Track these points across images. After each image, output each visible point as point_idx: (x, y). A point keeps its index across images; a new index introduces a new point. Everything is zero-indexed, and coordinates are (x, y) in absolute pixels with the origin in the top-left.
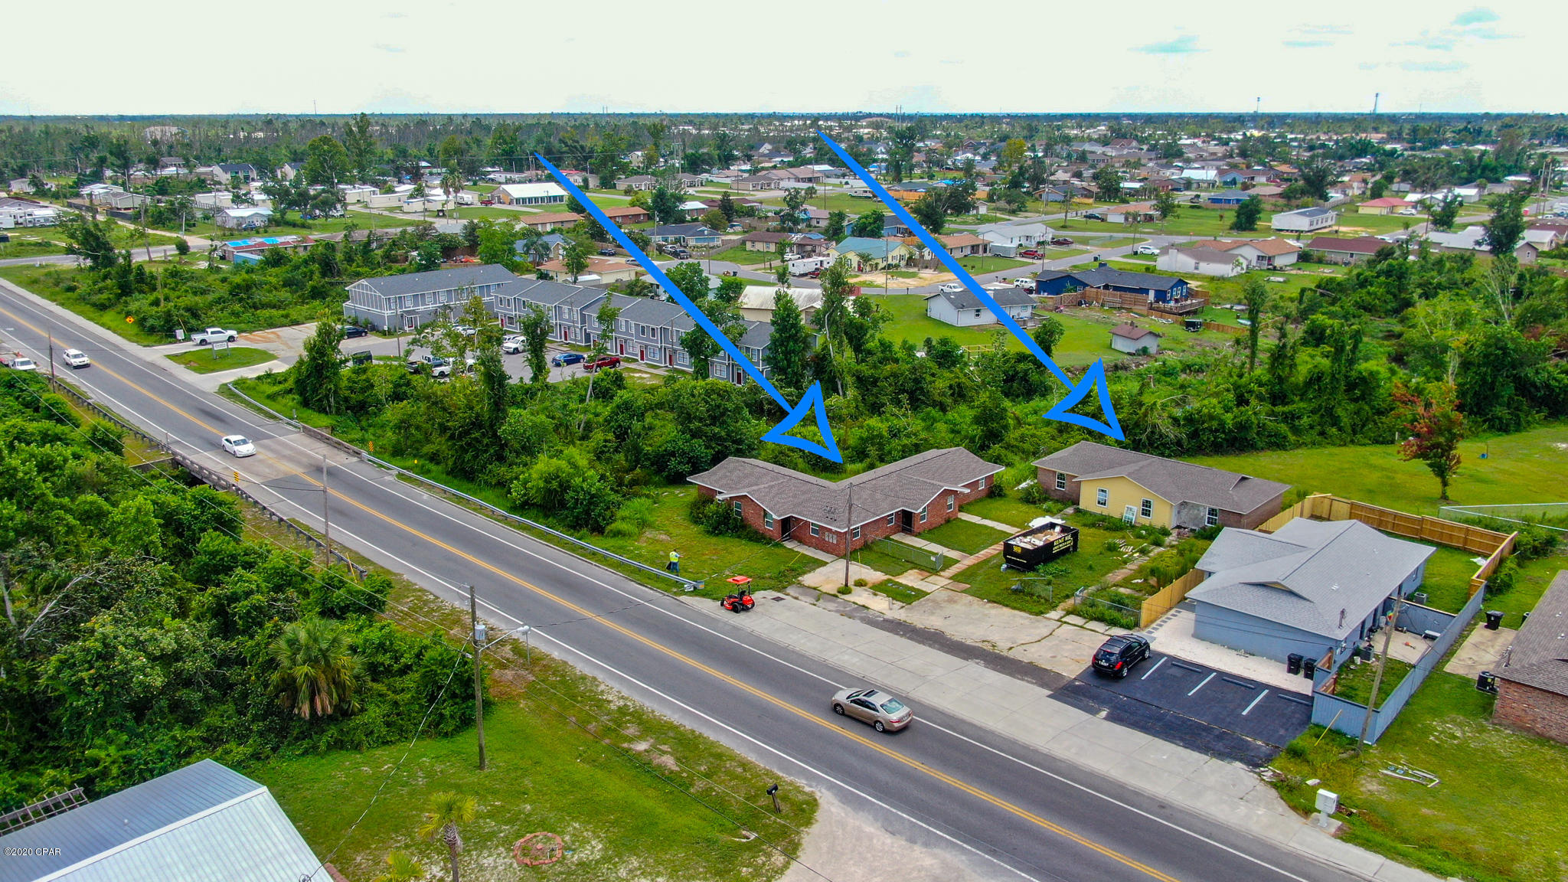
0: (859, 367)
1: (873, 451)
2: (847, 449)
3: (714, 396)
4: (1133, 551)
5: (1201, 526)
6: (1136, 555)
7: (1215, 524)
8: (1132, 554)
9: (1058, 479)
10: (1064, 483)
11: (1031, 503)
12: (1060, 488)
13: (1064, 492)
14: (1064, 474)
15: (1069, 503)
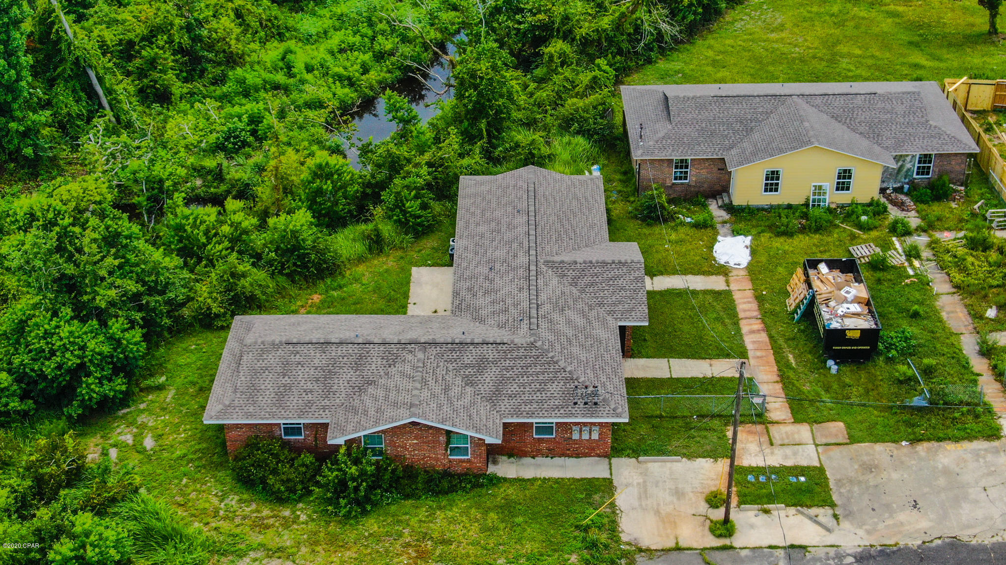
4: (904, 257)
5: (907, 180)
6: (916, 263)
7: (928, 173)
8: (911, 265)
9: (675, 169)
10: (686, 172)
11: (666, 220)
12: (679, 180)
13: (688, 184)
14: (686, 160)
15: (700, 199)
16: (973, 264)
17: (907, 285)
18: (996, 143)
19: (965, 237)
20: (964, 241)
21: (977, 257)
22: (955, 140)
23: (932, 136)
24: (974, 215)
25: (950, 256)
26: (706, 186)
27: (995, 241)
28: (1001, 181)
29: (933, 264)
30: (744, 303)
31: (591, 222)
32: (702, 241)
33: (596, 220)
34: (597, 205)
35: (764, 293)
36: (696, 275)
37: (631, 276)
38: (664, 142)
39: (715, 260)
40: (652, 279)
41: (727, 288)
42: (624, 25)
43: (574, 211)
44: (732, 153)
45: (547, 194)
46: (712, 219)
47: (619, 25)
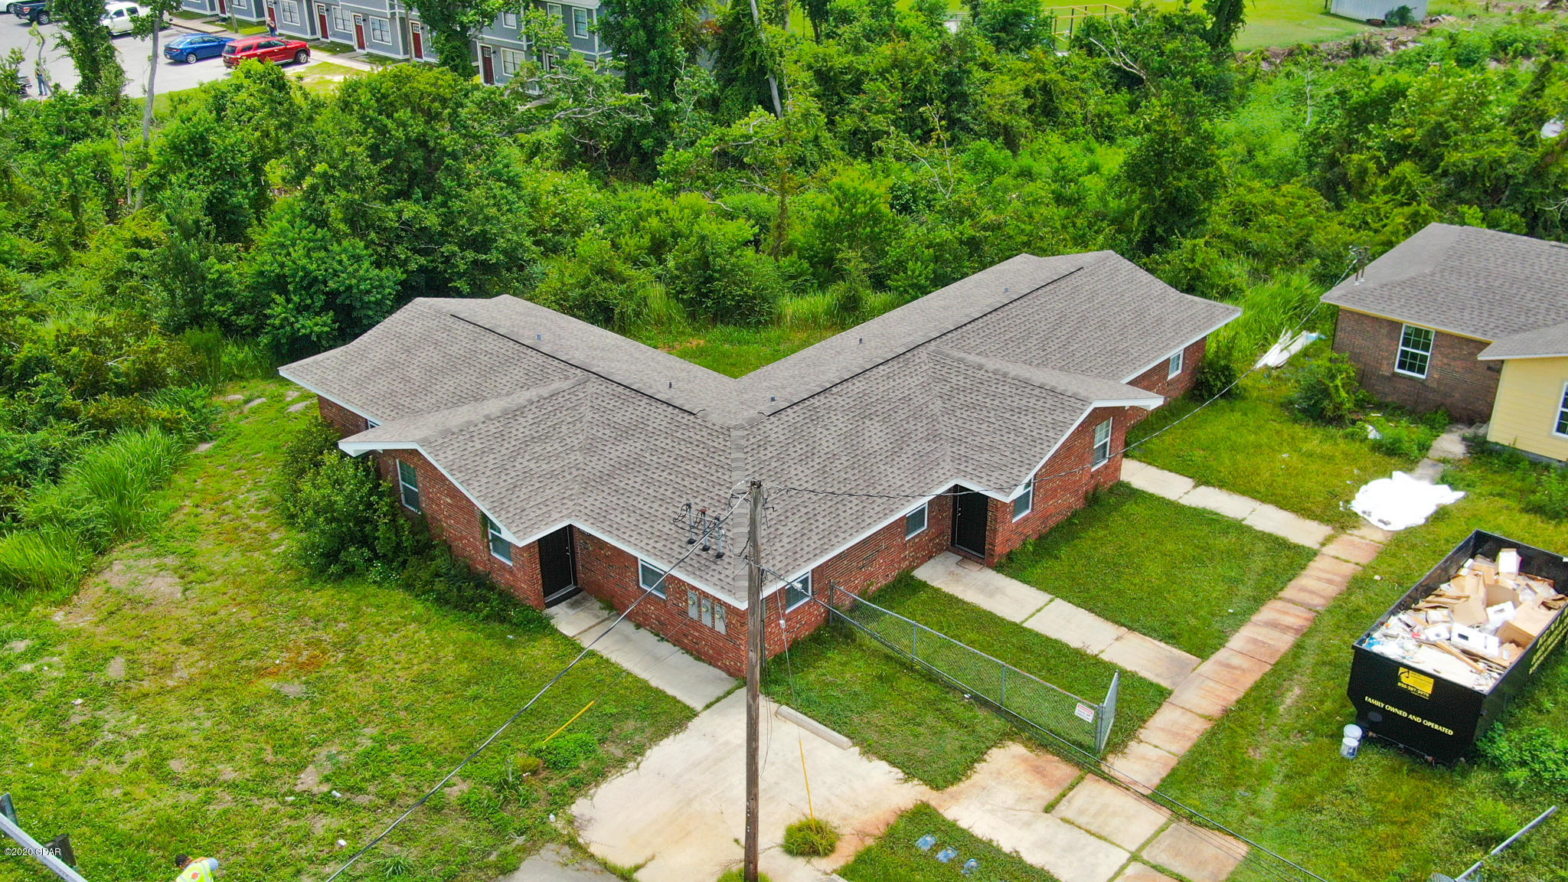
0: (820, 50)
1: (852, 259)
2: (787, 252)
3: (403, 114)
9: (1403, 345)
10: (1424, 359)
11: (1330, 421)
12: (1409, 370)
13: (1422, 382)
14: (1427, 332)
15: (1440, 417)
26: (1457, 395)
30: (1319, 579)
31: (1121, 347)
32: (1363, 469)
33: (1136, 349)
34: (1169, 335)
35: (1377, 577)
36: (1281, 508)
37: (1050, 417)
38: (1398, 289)
39: (1348, 502)
40: (1195, 487)
41: (1316, 547)
42: (1551, 168)
43: (1108, 324)
44: (1517, 337)
45: (1087, 288)
46: (1424, 448)
47: (1539, 166)
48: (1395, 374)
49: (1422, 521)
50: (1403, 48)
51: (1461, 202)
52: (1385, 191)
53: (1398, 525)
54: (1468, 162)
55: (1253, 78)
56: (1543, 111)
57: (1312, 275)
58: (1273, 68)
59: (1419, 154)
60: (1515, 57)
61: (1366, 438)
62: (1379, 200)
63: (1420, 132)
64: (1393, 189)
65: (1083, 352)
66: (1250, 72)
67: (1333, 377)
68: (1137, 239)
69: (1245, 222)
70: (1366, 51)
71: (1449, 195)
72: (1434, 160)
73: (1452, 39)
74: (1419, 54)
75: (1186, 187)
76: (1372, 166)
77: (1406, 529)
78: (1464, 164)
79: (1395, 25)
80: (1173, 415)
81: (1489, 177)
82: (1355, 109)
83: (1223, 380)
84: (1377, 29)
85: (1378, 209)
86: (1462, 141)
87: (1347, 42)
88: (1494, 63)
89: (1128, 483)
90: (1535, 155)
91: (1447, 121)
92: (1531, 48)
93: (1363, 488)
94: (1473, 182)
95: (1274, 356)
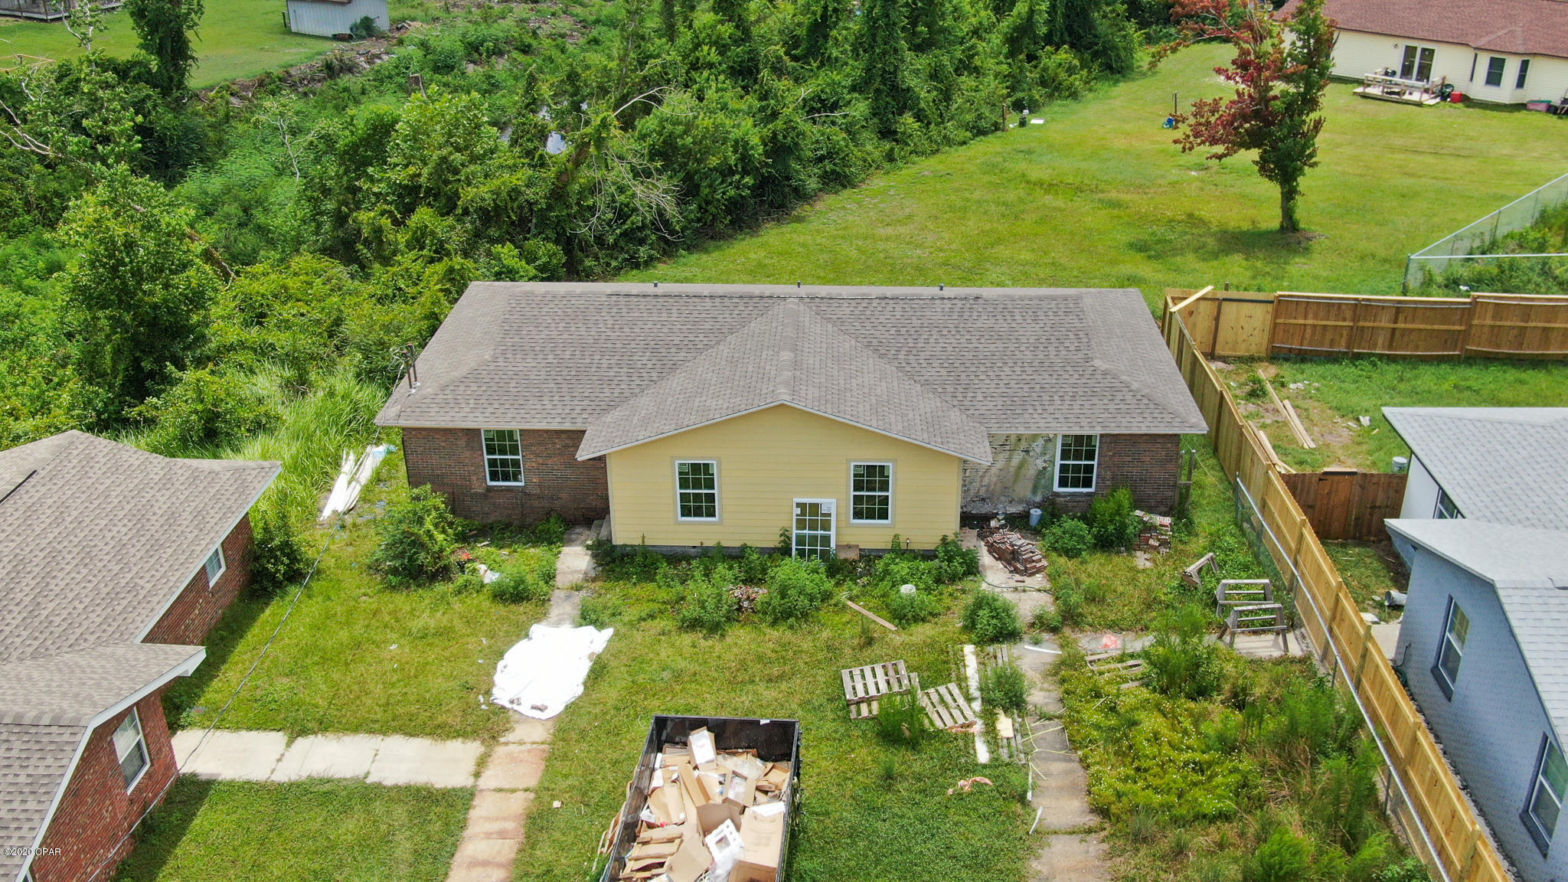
4: (977, 705)
5: (1038, 498)
6: (1005, 725)
7: (1087, 483)
8: (991, 731)
9: (488, 454)
10: (516, 463)
11: (433, 577)
12: (503, 480)
13: (523, 490)
14: (511, 433)
15: (555, 526)
16: (1156, 736)
17: (960, 796)
18: (1268, 421)
19: (1146, 655)
20: (1144, 667)
21: (1171, 717)
22: (1149, 402)
23: (1094, 394)
24: (1186, 587)
25: (1100, 710)
26: (564, 495)
27: (1229, 668)
28: (1264, 506)
29: (1055, 727)
30: (488, 836)
31: (123, 582)
32: (491, 635)
33: (148, 576)
34: (191, 537)
35: (556, 804)
36: (412, 736)
37: (23, 773)
38: (462, 388)
39: (488, 693)
40: (289, 744)
41: (468, 782)
42: (568, 188)
43: (95, 551)
44: (609, 418)
45: (50, 502)
46: (549, 577)
47: (557, 187)
48: (489, 489)
49: (580, 690)
50: (378, 61)
51: (493, 241)
52: (410, 246)
53: (556, 708)
54: (487, 196)
55: (227, 118)
56: (542, 126)
57: (358, 375)
58: (247, 103)
59: (433, 193)
60: (489, 57)
61: (483, 586)
62: (406, 260)
63: (425, 171)
64: (417, 242)
65: (65, 613)
66: (221, 114)
67: (420, 521)
68: (118, 382)
69: (260, 318)
70: (341, 70)
71: (477, 235)
72: (449, 199)
73: (424, 45)
74: (397, 67)
75: (165, 301)
76: (386, 222)
77: (567, 707)
78: (483, 200)
79: (363, 38)
80: (233, 632)
81: (512, 208)
82: (346, 152)
83: (287, 562)
84: (346, 44)
85: (407, 270)
86: (473, 174)
87: (318, 63)
88: (471, 66)
89: (194, 775)
90: (551, 174)
91: (451, 153)
92: (502, 46)
93: (500, 665)
94: (498, 215)
95: (341, 496)
